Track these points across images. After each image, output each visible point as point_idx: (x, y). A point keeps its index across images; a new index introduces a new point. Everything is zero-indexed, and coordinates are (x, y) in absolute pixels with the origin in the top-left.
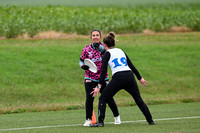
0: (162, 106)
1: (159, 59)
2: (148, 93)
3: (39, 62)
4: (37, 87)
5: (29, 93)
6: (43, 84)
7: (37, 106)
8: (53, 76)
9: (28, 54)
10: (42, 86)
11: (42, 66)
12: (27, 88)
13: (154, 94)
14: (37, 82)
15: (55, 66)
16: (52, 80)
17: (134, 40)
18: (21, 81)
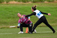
7: (8, 26)
8: (14, 16)
9: (6, 9)
10: (10, 19)
12: (5, 20)
14: (8, 18)
15: (15, 13)
16: (14, 18)
17: (42, 5)
18: (3, 18)
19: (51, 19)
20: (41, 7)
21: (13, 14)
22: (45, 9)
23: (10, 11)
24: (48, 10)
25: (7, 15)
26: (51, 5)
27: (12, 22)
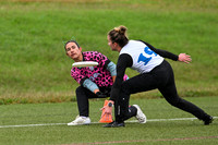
0: (205, 98)
1: (202, 33)
2: (185, 80)
3: (34, 33)
4: (29, 68)
5: (17, 77)
6: (38, 64)
7: (28, 95)
8: (51, 53)
9: (17, 22)
10: (36, 66)
11: (37, 39)
12: (14, 69)
13: (194, 82)
14: (28, 61)
15: (55, 39)
16: (51, 59)
17: (168, 5)
18: (7, 59)
19: (207, 66)
20: (167, 13)
21: (45, 45)
22: (182, 22)
23: (34, 30)
24: (196, 27)
25: (23, 49)
26: (206, 7)
27: (42, 76)
